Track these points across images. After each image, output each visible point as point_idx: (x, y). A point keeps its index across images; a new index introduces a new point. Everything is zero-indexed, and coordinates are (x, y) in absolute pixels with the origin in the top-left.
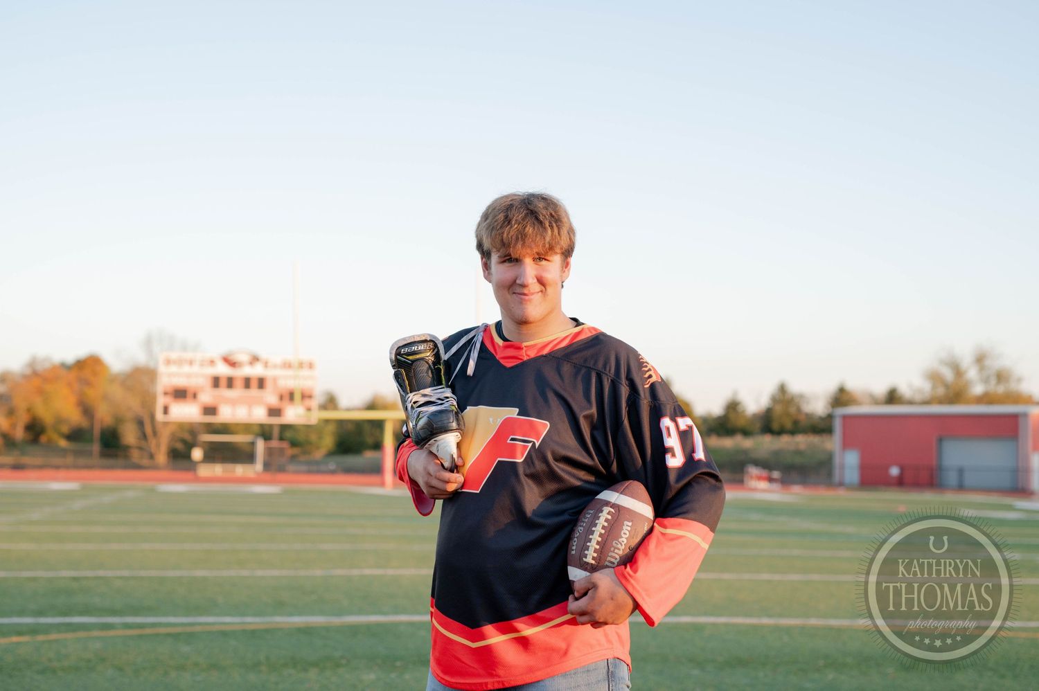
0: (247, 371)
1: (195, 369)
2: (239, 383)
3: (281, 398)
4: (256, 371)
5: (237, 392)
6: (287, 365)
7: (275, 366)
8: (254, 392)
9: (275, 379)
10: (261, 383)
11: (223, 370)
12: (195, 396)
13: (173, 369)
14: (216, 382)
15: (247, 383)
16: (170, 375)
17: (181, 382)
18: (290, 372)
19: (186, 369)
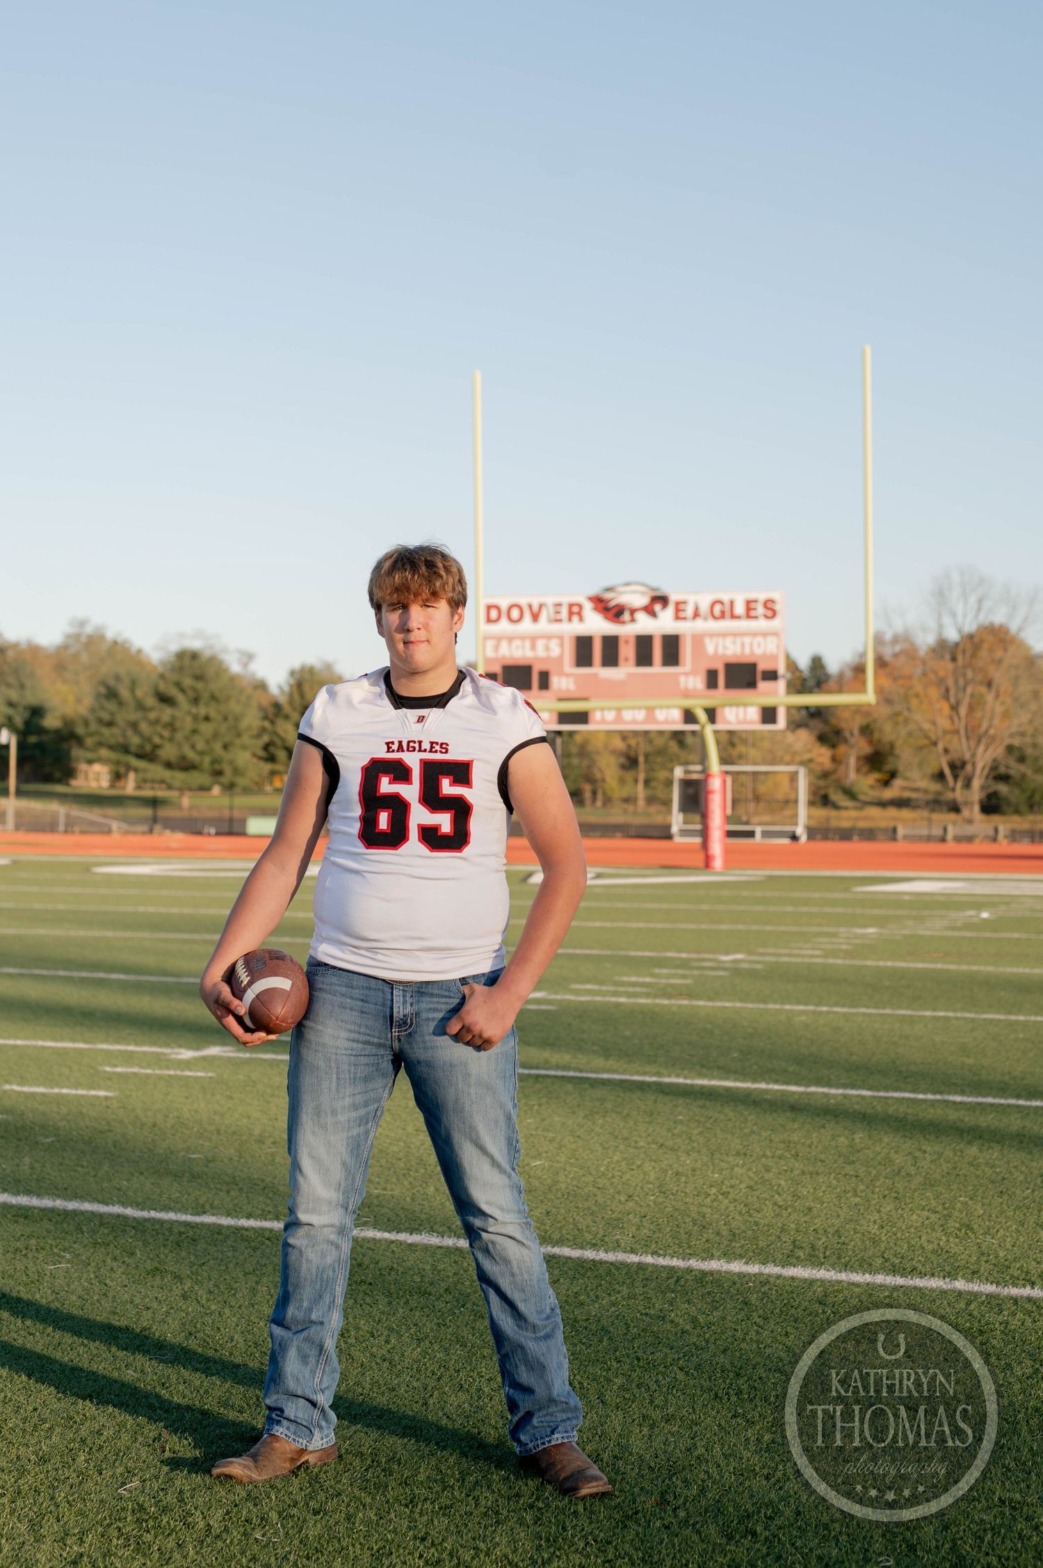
0: (644, 625)
1: (543, 625)
2: (627, 651)
3: (711, 679)
4: (663, 624)
5: (626, 670)
6: (723, 611)
7: (696, 615)
8: (657, 669)
9: (698, 639)
10: (672, 648)
11: (596, 625)
12: (545, 682)
13: (504, 626)
14: (583, 650)
15: (644, 646)
16: (498, 639)
17: (518, 653)
18: (727, 624)
19: (527, 625)
